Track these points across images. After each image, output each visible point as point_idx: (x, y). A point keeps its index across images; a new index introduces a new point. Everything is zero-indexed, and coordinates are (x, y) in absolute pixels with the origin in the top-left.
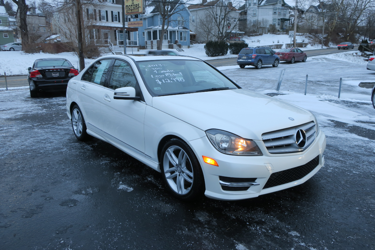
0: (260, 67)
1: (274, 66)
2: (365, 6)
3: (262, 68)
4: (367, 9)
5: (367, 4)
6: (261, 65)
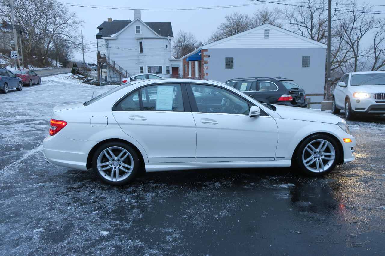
0: (7, 91)
1: (18, 90)
2: (54, 32)
3: (10, 91)
4: (56, 35)
5: (55, 30)
6: (7, 88)
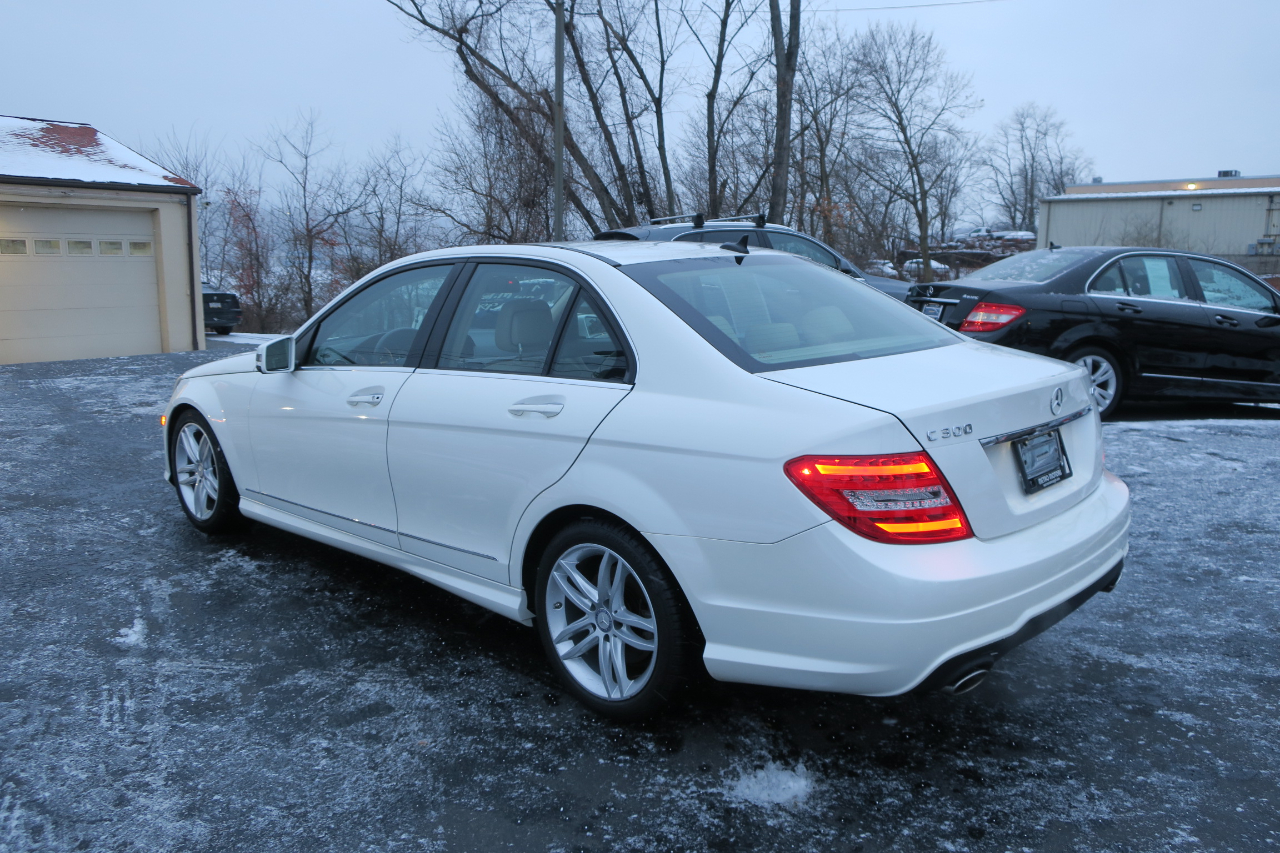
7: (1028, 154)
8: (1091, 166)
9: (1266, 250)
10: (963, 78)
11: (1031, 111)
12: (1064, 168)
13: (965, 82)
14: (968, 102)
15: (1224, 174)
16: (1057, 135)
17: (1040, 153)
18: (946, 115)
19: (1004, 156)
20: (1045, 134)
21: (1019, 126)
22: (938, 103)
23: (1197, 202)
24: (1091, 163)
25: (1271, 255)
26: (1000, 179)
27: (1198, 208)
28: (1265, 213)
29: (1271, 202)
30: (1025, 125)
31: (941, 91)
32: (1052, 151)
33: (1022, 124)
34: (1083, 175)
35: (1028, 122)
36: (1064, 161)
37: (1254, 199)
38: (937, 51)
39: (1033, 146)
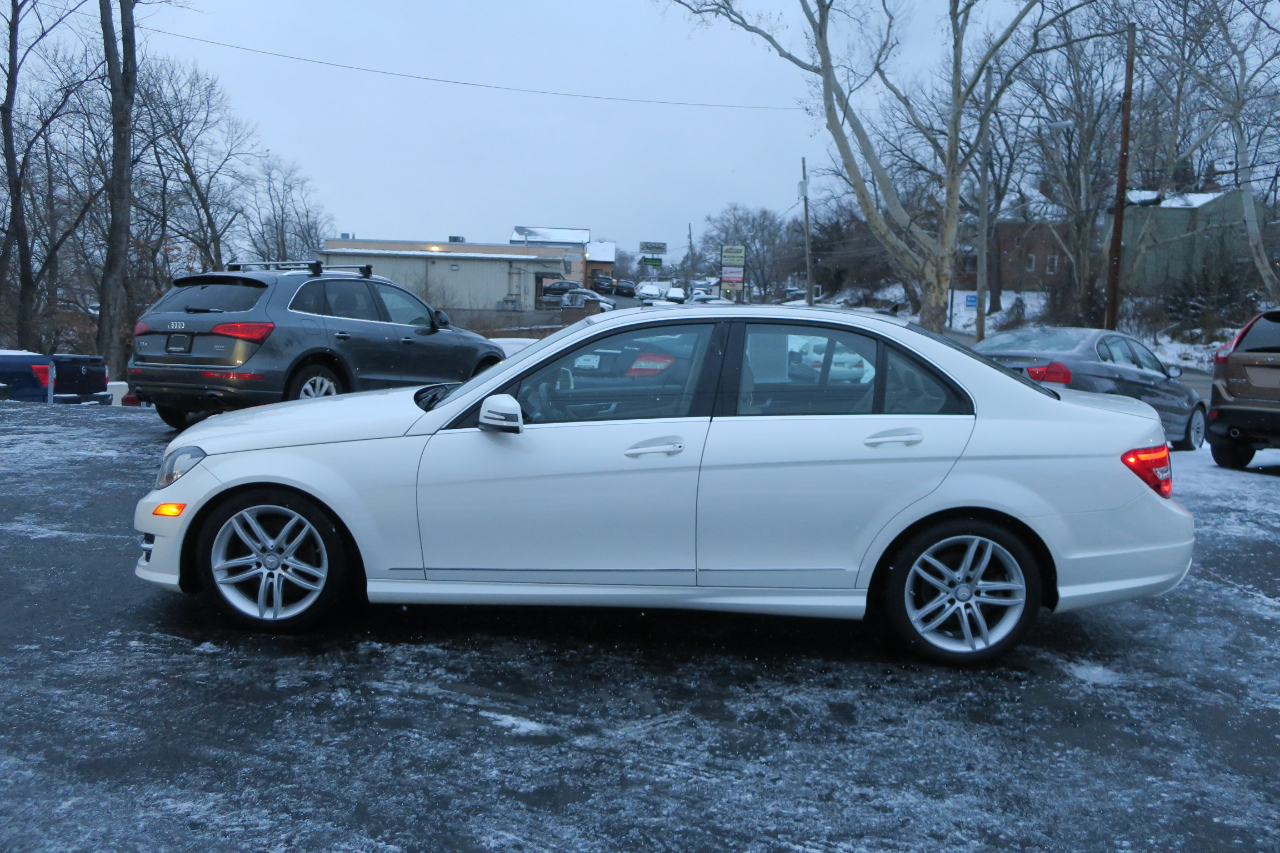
7: (277, 205)
8: (332, 222)
9: (510, 306)
10: (246, 126)
11: (276, 163)
12: (311, 220)
13: (249, 129)
14: (253, 151)
15: (454, 239)
16: (302, 189)
17: (288, 206)
18: (232, 161)
19: (254, 205)
20: (291, 188)
21: (267, 177)
22: (222, 147)
23: (455, 263)
24: (332, 219)
25: (514, 311)
26: (252, 227)
27: (455, 268)
28: (507, 275)
29: (511, 267)
30: (272, 177)
31: (225, 136)
32: (298, 202)
33: (269, 175)
34: (325, 229)
35: (275, 174)
36: (310, 214)
37: (498, 263)
38: (220, 96)
39: (281, 198)
